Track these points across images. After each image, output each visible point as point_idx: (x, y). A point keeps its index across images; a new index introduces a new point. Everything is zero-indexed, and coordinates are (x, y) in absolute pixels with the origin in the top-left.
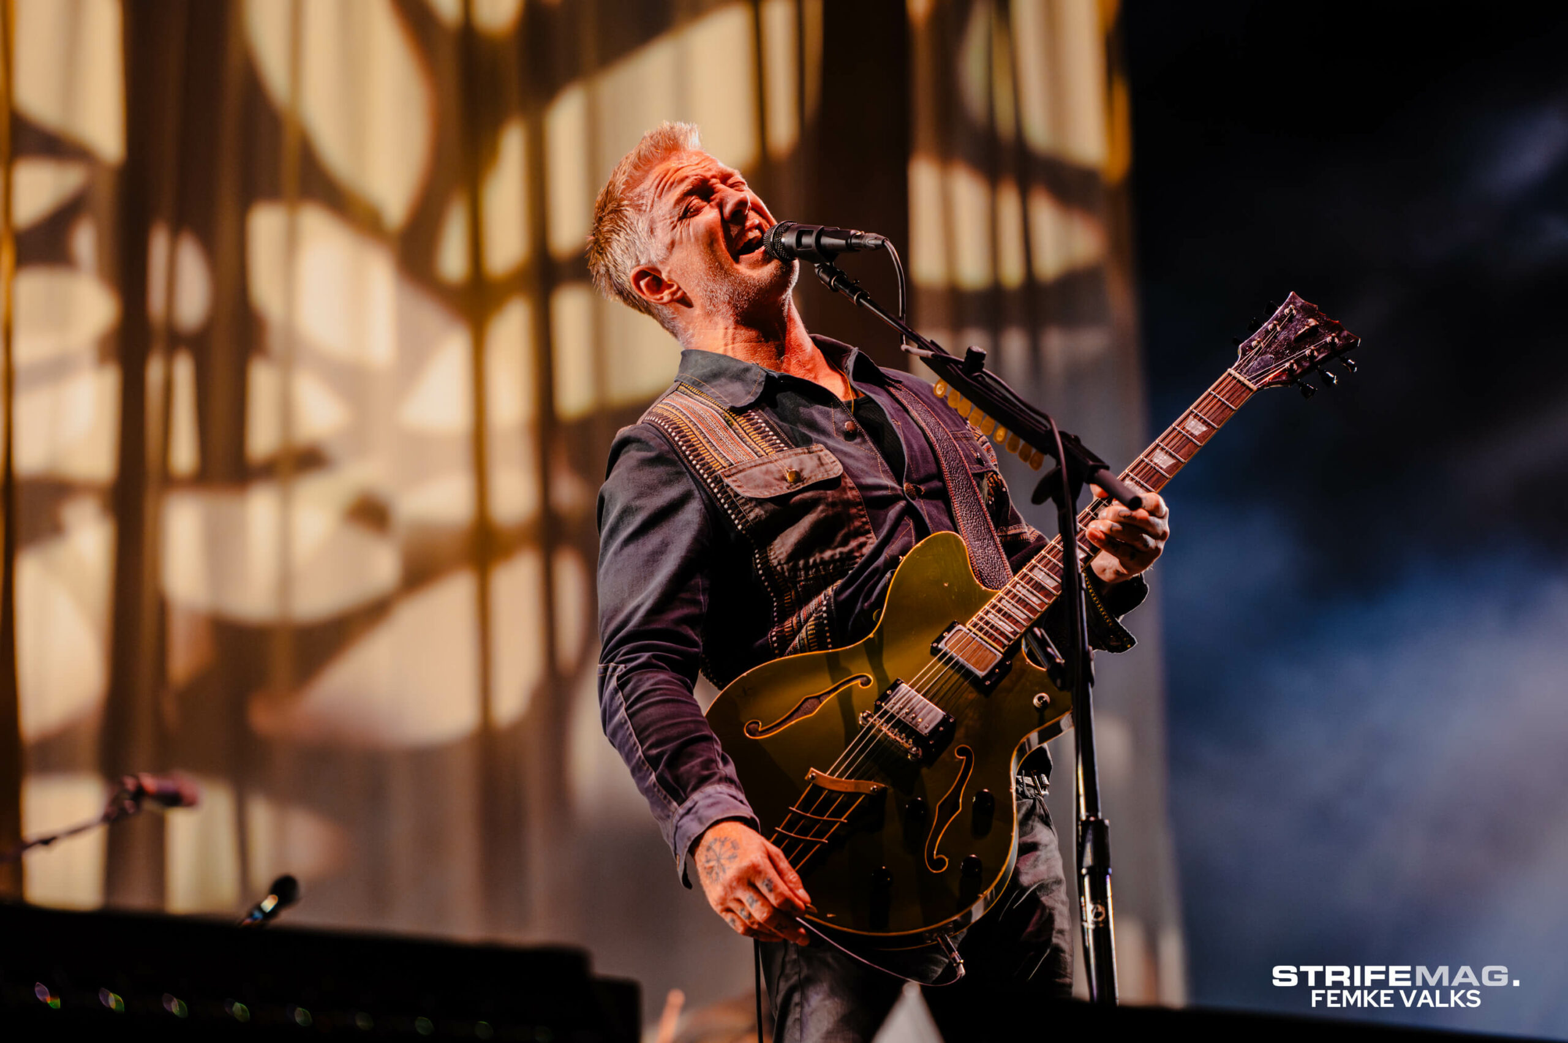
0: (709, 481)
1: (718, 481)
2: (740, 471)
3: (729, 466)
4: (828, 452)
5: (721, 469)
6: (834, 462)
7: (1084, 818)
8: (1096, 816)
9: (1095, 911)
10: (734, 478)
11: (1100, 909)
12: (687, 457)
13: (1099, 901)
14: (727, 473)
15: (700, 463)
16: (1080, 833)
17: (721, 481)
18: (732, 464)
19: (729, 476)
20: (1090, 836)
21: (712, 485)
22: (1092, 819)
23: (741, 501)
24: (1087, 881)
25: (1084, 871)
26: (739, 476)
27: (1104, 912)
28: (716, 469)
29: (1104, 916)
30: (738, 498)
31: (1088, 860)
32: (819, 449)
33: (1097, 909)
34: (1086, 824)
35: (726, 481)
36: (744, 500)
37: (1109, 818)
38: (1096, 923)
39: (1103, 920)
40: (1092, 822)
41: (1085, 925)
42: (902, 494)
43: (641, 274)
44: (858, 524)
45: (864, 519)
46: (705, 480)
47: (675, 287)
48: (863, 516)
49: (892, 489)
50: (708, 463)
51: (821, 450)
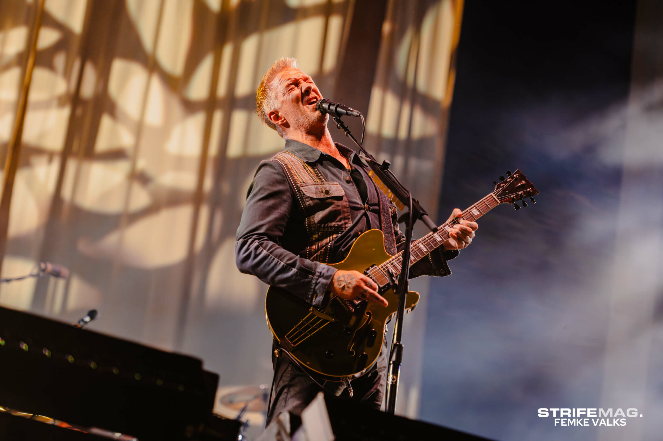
0: (295, 186)
1: (298, 187)
2: (306, 186)
3: (303, 183)
4: (340, 186)
5: (300, 183)
6: (342, 190)
7: (395, 342)
8: (399, 343)
9: (393, 378)
10: (304, 188)
11: (395, 377)
12: (288, 176)
13: (395, 375)
14: (302, 185)
15: (293, 179)
16: (393, 348)
17: (299, 188)
18: (304, 182)
19: (302, 187)
20: (396, 350)
21: (295, 189)
22: (398, 343)
23: (305, 197)
24: (392, 366)
25: (391, 362)
26: (306, 187)
27: (396, 379)
28: (298, 183)
29: (396, 380)
30: (304, 196)
31: (394, 358)
32: (337, 184)
33: (394, 377)
34: (395, 345)
35: (301, 188)
36: (306, 197)
37: (404, 345)
38: (392, 382)
39: (395, 382)
40: (398, 345)
41: (388, 382)
42: (364, 208)
43: (271, 114)
44: (346, 215)
45: (349, 214)
46: (293, 186)
47: (283, 119)
48: (348, 212)
49: (361, 205)
50: (295, 180)
51: (338, 185)
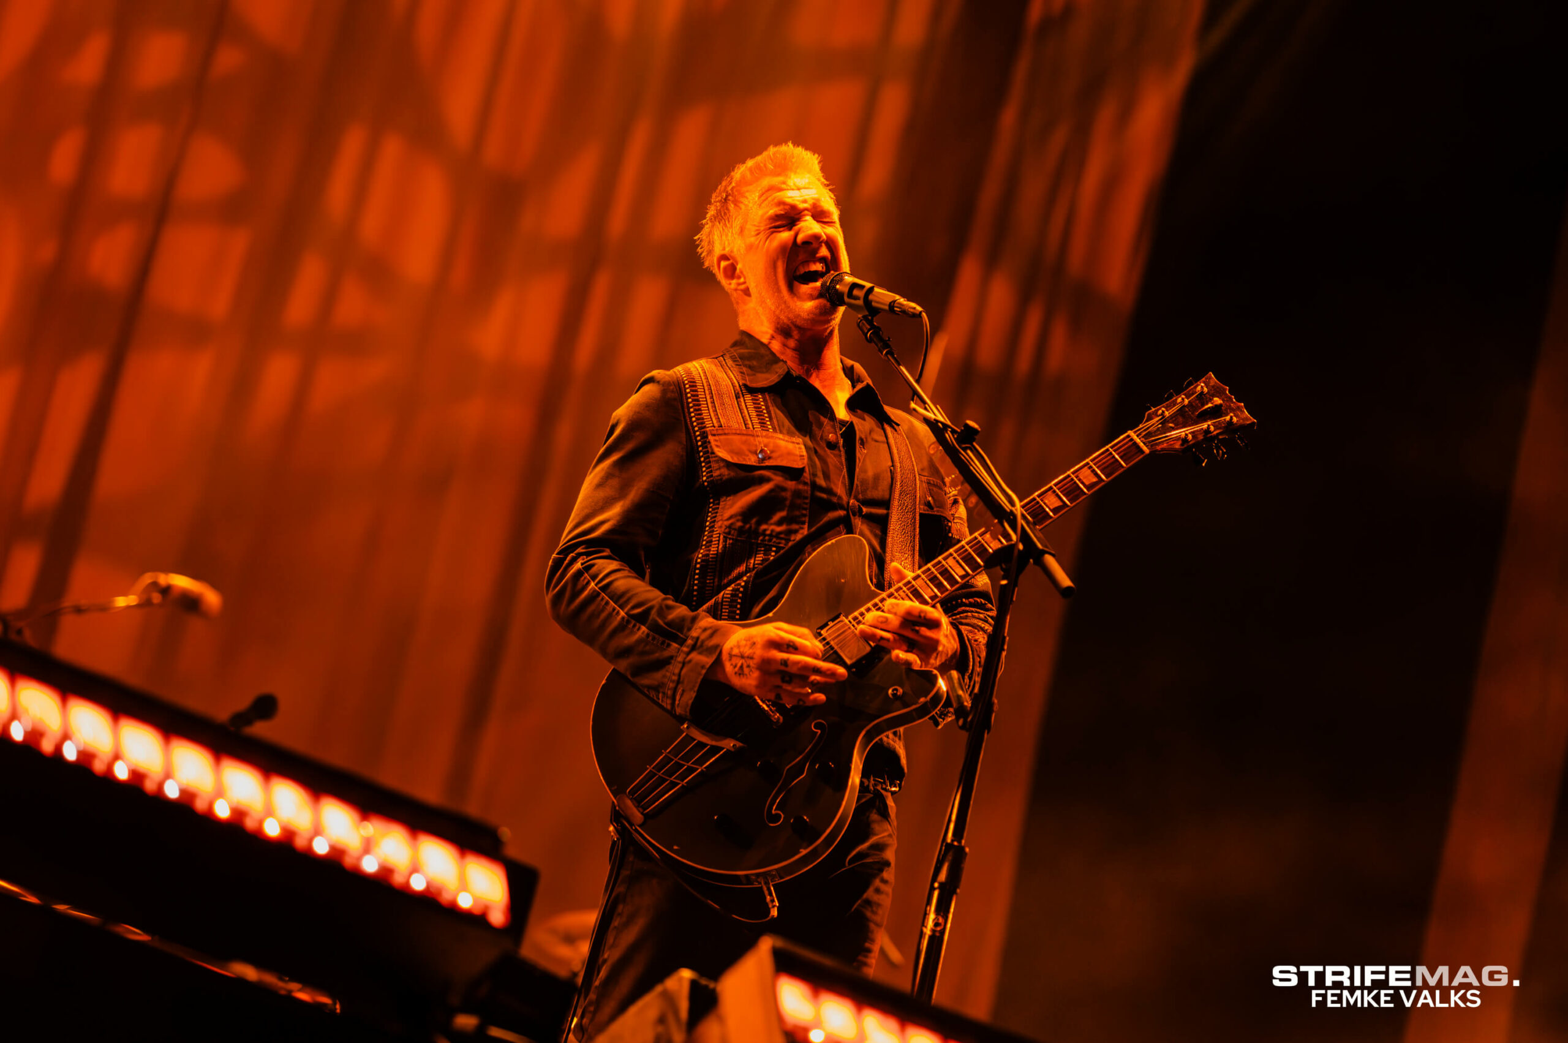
0: (698, 433)
1: (704, 436)
2: (725, 434)
3: (719, 427)
4: (803, 447)
5: (711, 427)
6: (803, 456)
7: (949, 841)
8: (960, 842)
9: (936, 921)
10: (717, 438)
11: (941, 920)
12: (689, 408)
13: (942, 914)
15: (697, 417)
16: (943, 852)
17: (707, 437)
18: (721, 426)
19: (714, 435)
20: (950, 857)
21: (699, 438)
22: (956, 843)
23: (714, 459)
24: (936, 893)
25: (936, 885)
26: (722, 437)
27: (943, 924)
28: (707, 426)
29: (942, 927)
30: (713, 455)
31: (943, 876)
32: (797, 441)
33: (938, 919)
34: (949, 847)
36: (716, 459)
37: (968, 847)
38: (933, 931)
39: (941, 930)
40: (955, 846)
41: (925, 930)
42: (846, 505)
43: (724, 257)
44: (797, 513)
45: (804, 512)
46: (695, 432)
47: (742, 280)
48: (805, 509)
49: (840, 498)
50: (703, 419)
51: (798, 444)
